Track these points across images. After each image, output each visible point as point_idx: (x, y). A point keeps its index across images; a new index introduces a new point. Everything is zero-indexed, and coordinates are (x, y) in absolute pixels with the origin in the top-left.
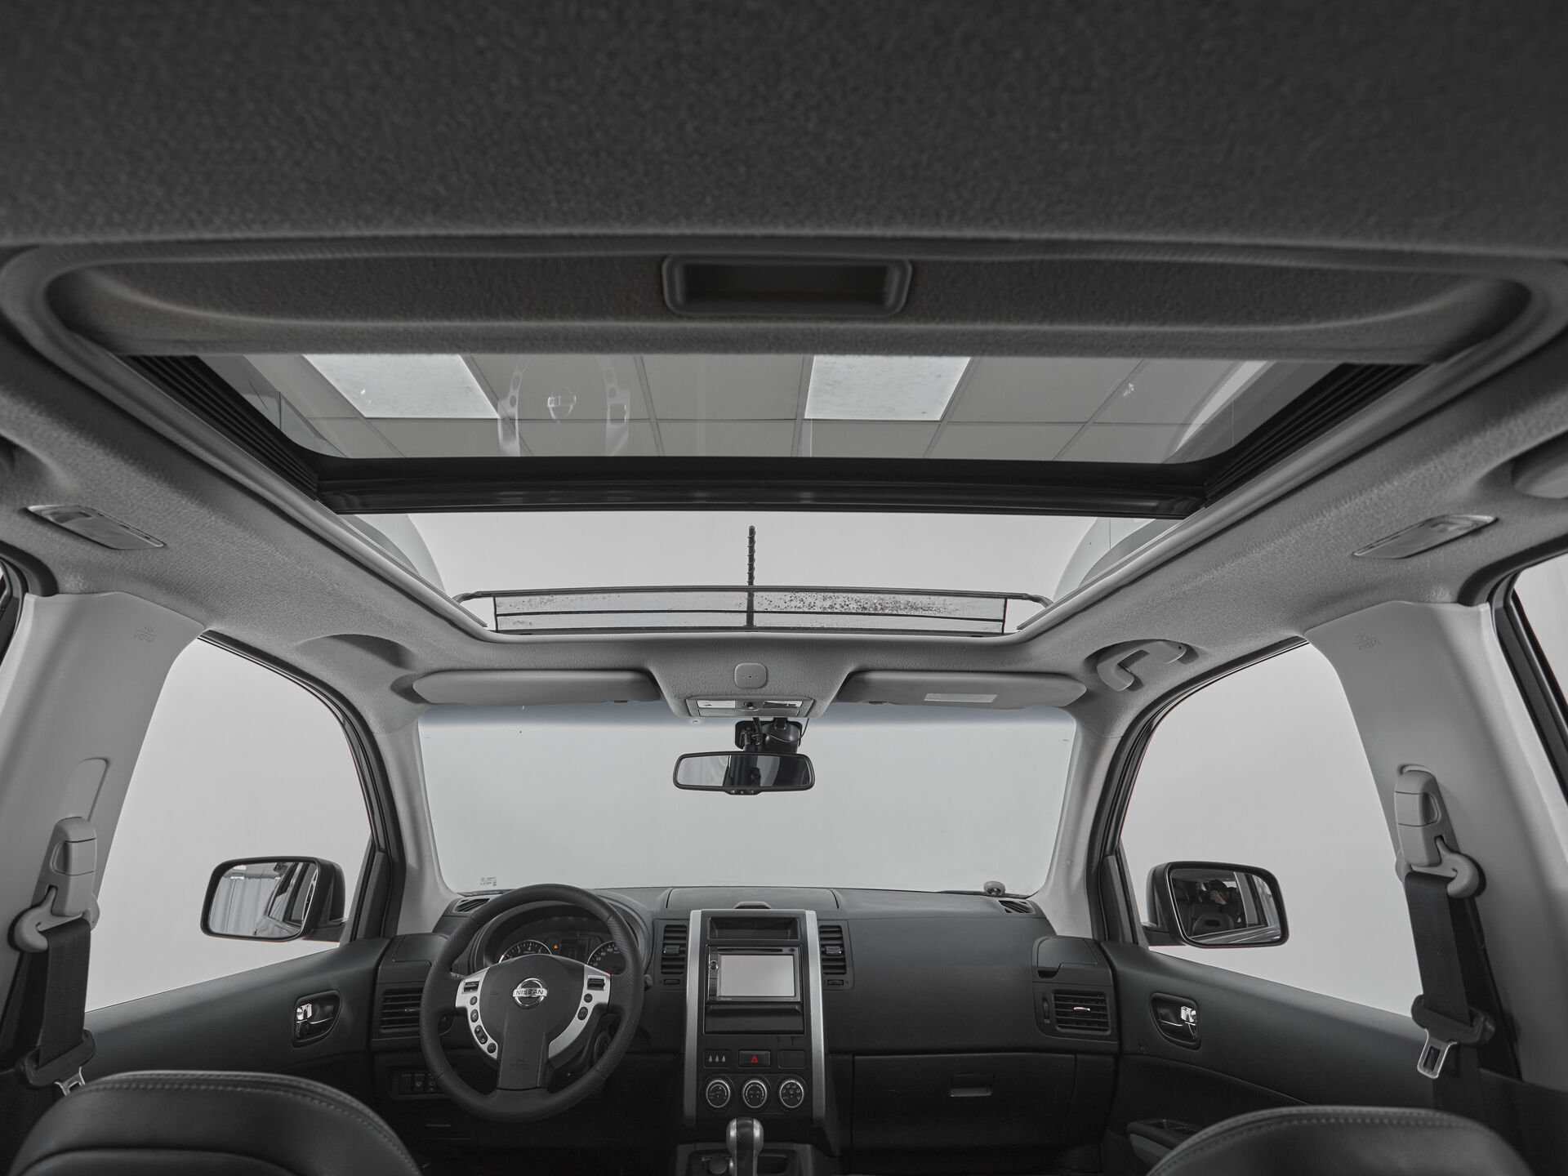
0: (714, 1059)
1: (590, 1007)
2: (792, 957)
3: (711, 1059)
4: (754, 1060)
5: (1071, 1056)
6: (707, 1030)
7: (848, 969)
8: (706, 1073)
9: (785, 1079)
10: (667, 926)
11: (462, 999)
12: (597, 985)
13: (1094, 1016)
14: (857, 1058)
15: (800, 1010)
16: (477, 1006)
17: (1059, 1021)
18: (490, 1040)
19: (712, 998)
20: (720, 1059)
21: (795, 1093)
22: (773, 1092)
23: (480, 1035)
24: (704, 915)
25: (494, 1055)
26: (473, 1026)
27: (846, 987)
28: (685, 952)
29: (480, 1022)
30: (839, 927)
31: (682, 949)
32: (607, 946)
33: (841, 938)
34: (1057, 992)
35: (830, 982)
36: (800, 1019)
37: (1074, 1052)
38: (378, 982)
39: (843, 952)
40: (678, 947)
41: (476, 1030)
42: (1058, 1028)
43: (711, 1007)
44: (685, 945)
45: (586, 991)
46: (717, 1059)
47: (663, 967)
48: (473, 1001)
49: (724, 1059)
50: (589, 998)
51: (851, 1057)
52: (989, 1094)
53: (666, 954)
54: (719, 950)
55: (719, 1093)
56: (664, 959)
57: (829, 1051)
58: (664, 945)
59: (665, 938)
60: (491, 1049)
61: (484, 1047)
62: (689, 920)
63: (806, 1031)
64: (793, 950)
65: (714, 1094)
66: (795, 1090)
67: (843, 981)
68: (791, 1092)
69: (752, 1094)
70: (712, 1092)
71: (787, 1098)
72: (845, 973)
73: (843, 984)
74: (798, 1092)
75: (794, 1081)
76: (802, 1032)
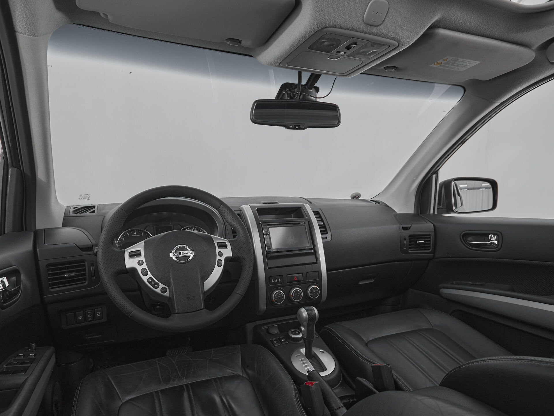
0: (274, 281)
1: (223, 259)
2: (305, 226)
3: (273, 281)
4: (295, 279)
5: (410, 262)
6: (269, 267)
7: (328, 231)
8: (270, 288)
9: (310, 286)
11: (130, 263)
12: (223, 246)
13: (425, 244)
15: (314, 252)
16: (145, 266)
17: (410, 248)
18: (161, 286)
19: (269, 250)
20: (278, 280)
21: (316, 292)
22: (305, 293)
23: (153, 283)
24: (252, 208)
25: (167, 294)
26: (145, 279)
29: (150, 275)
30: (317, 212)
33: (320, 217)
34: (411, 236)
36: (315, 256)
37: (411, 260)
38: (39, 259)
39: (324, 224)
41: (148, 282)
42: (410, 251)
43: (269, 254)
45: (218, 250)
46: (276, 281)
48: (140, 263)
49: (280, 280)
50: (221, 254)
52: (373, 281)
54: (267, 225)
55: (281, 297)
57: (328, 270)
60: (164, 290)
61: (158, 290)
63: (318, 263)
64: (305, 223)
65: (277, 298)
66: (316, 290)
67: (326, 237)
68: (314, 291)
69: (296, 295)
70: (275, 297)
71: (312, 294)
72: (327, 233)
73: (327, 239)
74: (317, 291)
75: (315, 286)
76: (316, 263)
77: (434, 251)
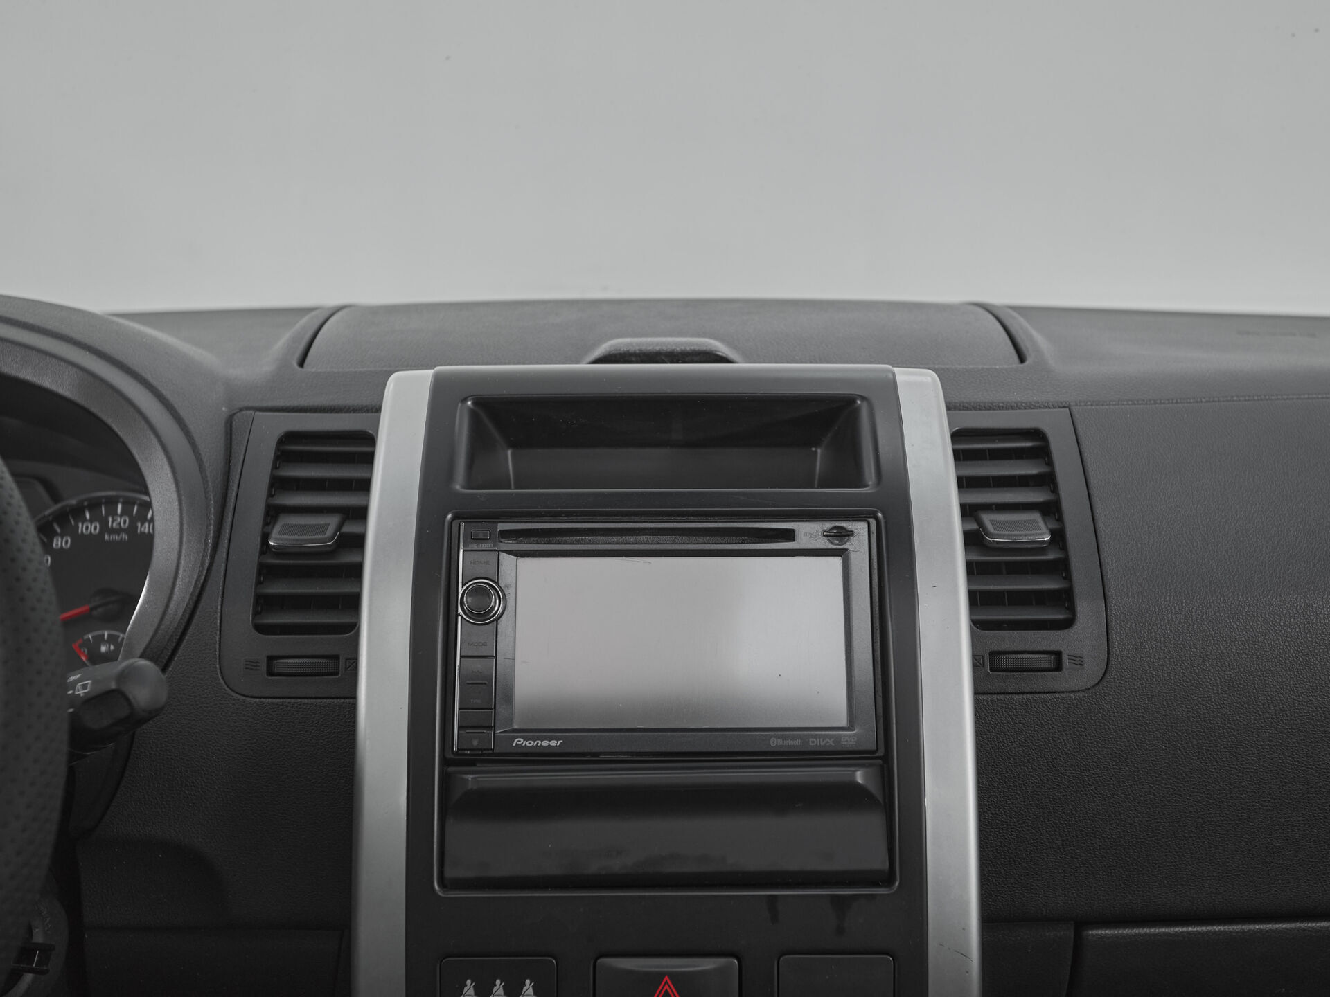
2: (837, 561)
6: (450, 873)
7: (1085, 608)
10: (290, 437)
15: (874, 789)
19: (473, 740)
20: (514, 988)
24: (442, 392)
27: (1072, 679)
28: (358, 542)
30: (1036, 434)
31: (349, 528)
32: (77, 512)
33: (1048, 480)
35: (1001, 661)
36: (875, 821)
39: (1059, 537)
40: (332, 521)
43: (469, 778)
44: (361, 514)
46: (499, 991)
47: (264, 603)
49: (529, 990)
51: (1067, 933)
53: (281, 552)
54: (506, 534)
56: (266, 572)
58: (273, 513)
59: (278, 484)
62: (377, 410)
63: (900, 873)
64: (843, 534)
67: (1058, 654)
72: (1067, 624)
73: (1059, 667)
76: (886, 879)
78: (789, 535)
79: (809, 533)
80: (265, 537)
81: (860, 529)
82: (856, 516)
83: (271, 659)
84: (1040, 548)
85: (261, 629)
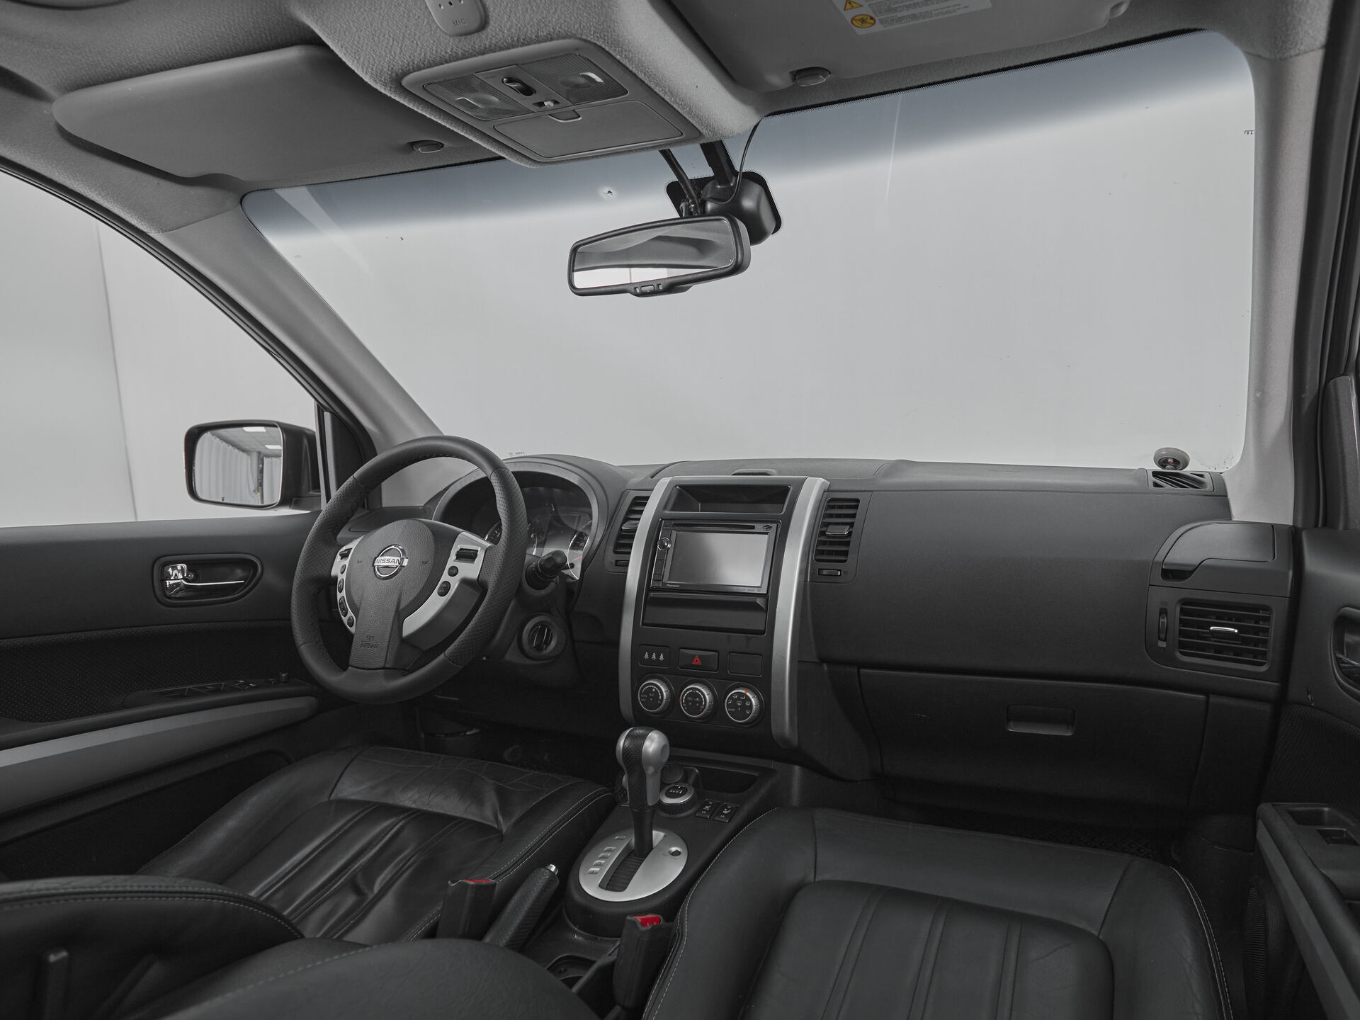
0: (650, 655)
1: (454, 582)
2: (764, 536)
3: (646, 656)
4: (697, 662)
5: (1201, 697)
6: (645, 621)
7: (851, 556)
8: (641, 672)
9: (733, 687)
10: (635, 498)
11: (337, 568)
13: (1245, 641)
14: (863, 671)
15: (762, 605)
16: (345, 576)
17: (1182, 645)
18: (350, 613)
19: (656, 585)
20: (658, 656)
21: (744, 707)
22: (718, 702)
23: (343, 606)
24: (669, 485)
25: (352, 630)
26: (339, 596)
27: (843, 579)
29: (344, 592)
34: (1185, 602)
35: (823, 572)
36: (761, 616)
37: (1204, 691)
39: (850, 533)
41: (340, 602)
42: (1178, 655)
43: (652, 594)
46: (654, 656)
47: (616, 545)
48: (343, 570)
49: (662, 657)
51: (855, 670)
52: (1069, 734)
53: (622, 531)
54: (675, 525)
55: (655, 696)
56: (619, 537)
58: (625, 520)
59: (629, 512)
60: (351, 622)
61: (345, 620)
62: (653, 490)
63: (767, 631)
64: (770, 528)
65: (646, 696)
66: (744, 701)
67: (840, 571)
68: (739, 704)
69: (690, 701)
70: (644, 693)
71: (734, 710)
72: (844, 561)
74: (747, 704)
75: (744, 692)
76: (762, 633)
77: (1284, 674)
78: (753, 527)
79: (759, 527)
80: (621, 526)
81: (774, 526)
82: (772, 522)
83: (617, 561)
84: (843, 537)
85: (616, 552)
